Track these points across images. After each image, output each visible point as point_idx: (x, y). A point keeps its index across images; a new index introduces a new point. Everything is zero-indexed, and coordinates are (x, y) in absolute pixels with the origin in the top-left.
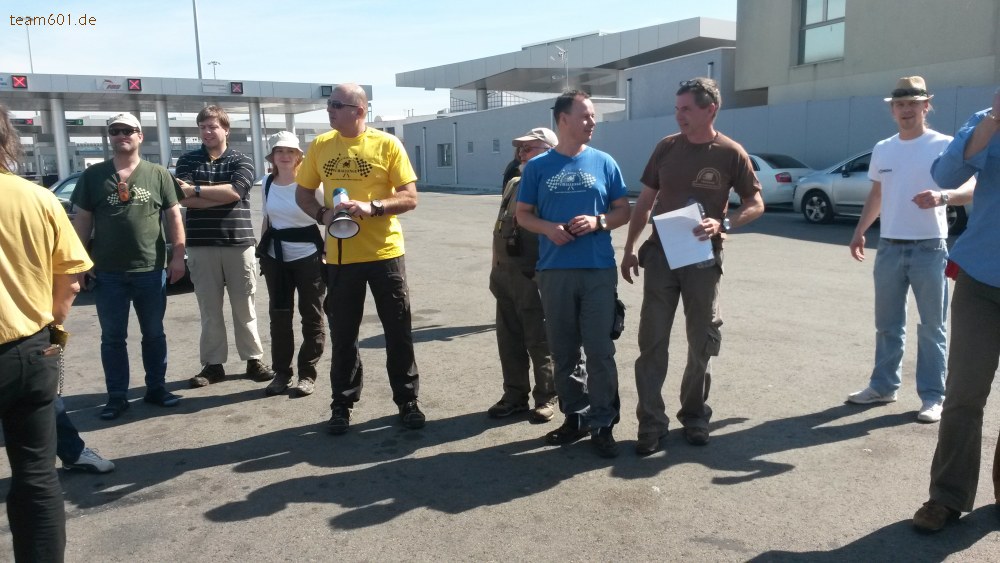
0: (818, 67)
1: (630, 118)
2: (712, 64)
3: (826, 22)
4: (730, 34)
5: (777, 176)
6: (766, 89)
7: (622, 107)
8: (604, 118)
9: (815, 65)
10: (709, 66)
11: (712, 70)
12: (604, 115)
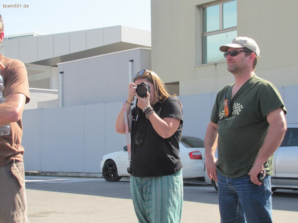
0: (218, 65)
1: (63, 105)
2: (132, 61)
3: (222, 30)
4: (146, 42)
5: (190, 154)
6: (177, 83)
7: (55, 97)
8: (38, 106)
9: (216, 64)
10: (130, 63)
11: (132, 65)
12: (38, 103)
